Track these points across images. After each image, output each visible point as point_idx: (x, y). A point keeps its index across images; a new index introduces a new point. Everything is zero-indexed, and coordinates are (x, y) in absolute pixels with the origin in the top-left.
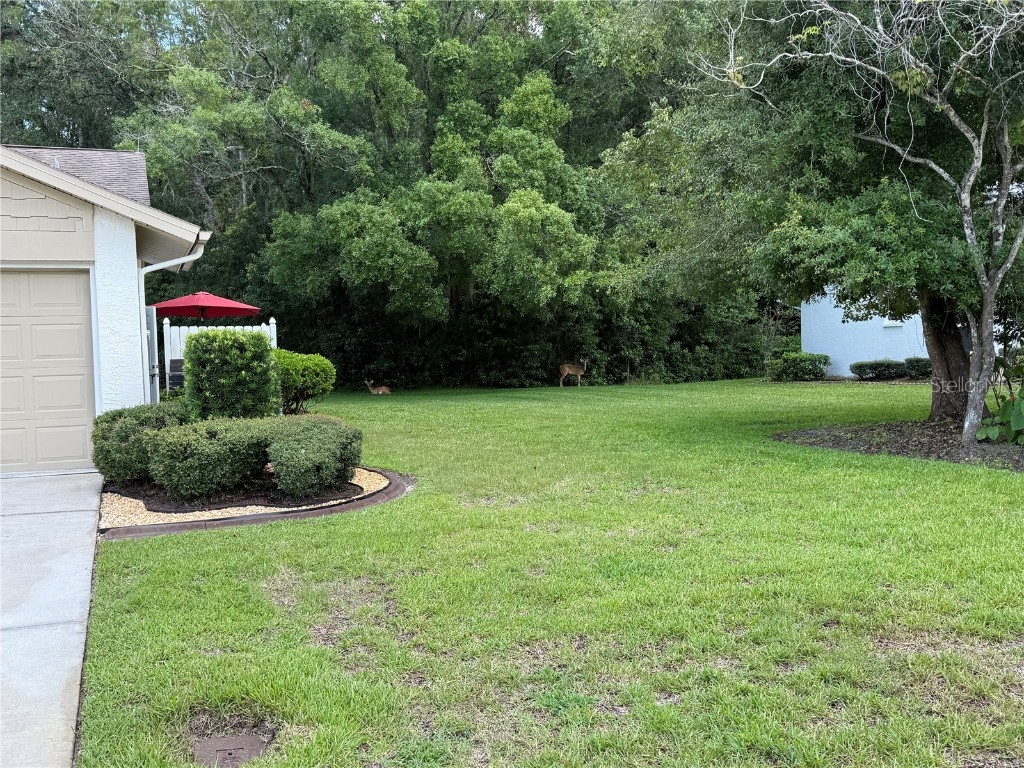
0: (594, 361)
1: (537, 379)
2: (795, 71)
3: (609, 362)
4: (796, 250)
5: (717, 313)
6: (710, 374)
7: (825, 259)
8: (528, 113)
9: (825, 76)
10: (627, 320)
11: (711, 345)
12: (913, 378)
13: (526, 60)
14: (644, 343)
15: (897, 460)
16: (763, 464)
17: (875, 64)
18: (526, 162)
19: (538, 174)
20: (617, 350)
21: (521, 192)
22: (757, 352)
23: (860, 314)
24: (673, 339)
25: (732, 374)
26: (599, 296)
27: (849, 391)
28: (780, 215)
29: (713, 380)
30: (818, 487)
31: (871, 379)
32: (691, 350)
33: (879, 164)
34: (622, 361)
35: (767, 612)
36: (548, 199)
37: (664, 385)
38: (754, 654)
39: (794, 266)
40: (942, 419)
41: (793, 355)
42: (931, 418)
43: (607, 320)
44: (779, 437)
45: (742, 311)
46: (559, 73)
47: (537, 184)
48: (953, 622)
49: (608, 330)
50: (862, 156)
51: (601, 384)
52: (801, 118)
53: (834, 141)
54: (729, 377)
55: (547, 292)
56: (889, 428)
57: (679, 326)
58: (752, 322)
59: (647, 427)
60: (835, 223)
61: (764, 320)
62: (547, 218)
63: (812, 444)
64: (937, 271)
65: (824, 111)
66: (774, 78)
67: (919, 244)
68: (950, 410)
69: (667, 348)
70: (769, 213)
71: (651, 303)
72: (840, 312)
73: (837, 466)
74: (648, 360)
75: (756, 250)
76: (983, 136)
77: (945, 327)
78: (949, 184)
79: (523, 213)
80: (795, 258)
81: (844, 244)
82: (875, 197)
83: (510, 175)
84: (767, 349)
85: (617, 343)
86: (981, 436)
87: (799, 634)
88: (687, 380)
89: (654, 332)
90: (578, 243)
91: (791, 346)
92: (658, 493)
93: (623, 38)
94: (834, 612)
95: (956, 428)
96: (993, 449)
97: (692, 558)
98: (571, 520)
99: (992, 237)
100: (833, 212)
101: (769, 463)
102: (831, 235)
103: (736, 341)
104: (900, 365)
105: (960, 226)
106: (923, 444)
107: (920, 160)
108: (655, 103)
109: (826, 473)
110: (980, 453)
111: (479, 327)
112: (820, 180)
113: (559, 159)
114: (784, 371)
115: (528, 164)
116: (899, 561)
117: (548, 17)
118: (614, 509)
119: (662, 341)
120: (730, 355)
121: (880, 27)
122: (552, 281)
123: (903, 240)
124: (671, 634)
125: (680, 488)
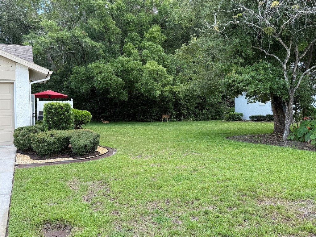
0: (172, 114)
1: (155, 119)
2: (234, 27)
3: (177, 114)
4: (234, 81)
5: (210, 100)
6: (207, 119)
7: (242, 84)
8: (153, 37)
9: (243, 29)
10: (182, 101)
11: (208, 110)
12: (268, 121)
13: (152, 21)
14: (187, 109)
15: (263, 145)
17: (258, 25)
19: (156, 56)
20: (179, 111)
21: (151, 61)
22: (221, 112)
23: (252, 101)
24: (196, 108)
25: (214, 119)
26: (174, 94)
27: (249, 124)
28: (229, 70)
29: (208, 120)
30: (240, 153)
31: (256, 121)
32: (202, 111)
33: (259, 56)
34: (181, 114)
35: (225, 192)
36: (159, 64)
37: (193, 122)
38: (220, 204)
39: (233, 86)
40: (277, 133)
41: (232, 113)
42: (273, 133)
43: (176, 101)
44: (227, 138)
45: (217, 99)
46: (162, 25)
47: (155, 59)
48: (280, 195)
49: (177, 104)
50: (254, 53)
51: (174, 121)
52: (236, 41)
53: (246, 48)
54: (213, 119)
55: (158, 93)
56: (261, 136)
57: (198, 103)
58: (220, 103)
59: (188, 134)
60: (246, 73)
61: (224, 102)
62: (159, 70)
63: (238, 140)
64: (276, 88)
65: (243, 39)
66: (228, 29)
67: (271, 80)
68: (279, 131)
69: (194, 110)
70: (226, 70)
71: (190, 97)
72: (246, 100)
73: (245, 147)
74: (189, 114)
75: (222, 81)
76: (290, 48)
77: (278, 105)
78: (280, 62)
79: (151, 68)
80: (234, 84)
81: (248, 80)
82: (258, 65)
83: (147, 56)
84: (224, 111)
85: (179, 108)
86: (288, 138)
87: (234, 199)
88: (200, 120)
89: (190, 105)
90: (168, 78)
91: (232, 110)
92: (192, 155)
93: (182, 15)
94: (245, 192)
95: (281, 136)
96: (293, 142)
97: (202, 175)
98: (165, 163)
99: (292, 78)
100: (245, 70)
101: (225, 146)
102: (246, 77)
103: (215, 108)
104: (264, 117)
105: (283, 75)
106: (271, 141)
107: (271, 55)
108: (192, 35)
109: (242, 149)
110: (288, 144)
111: (137, 103)
112: (241, 60)
113: (162, 53)
114: (230, 118)
115: (153, 53)
116: (264, 176)
117: (159, 8)
118: (178, 160)
119: (193, 108)
120: (213, 113)
121: (260, 14)
122: (160, 89)
123: (266, 79)
124: (195, 198)
125: (198, 153)
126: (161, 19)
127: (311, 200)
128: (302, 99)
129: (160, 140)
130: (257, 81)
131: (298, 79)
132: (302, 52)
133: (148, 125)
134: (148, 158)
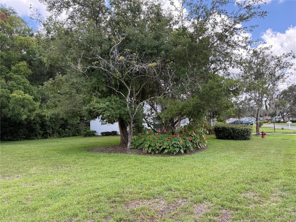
0: (39, 133)
1: (22, 138)
2: (93, 70)
3: (43, 133)
4: (94, 108)
5: (70, 122)
6: (69, 136)
7: (101, 110)
8: (19, 70)
9: (99, 72)
10: (48, 123)
11: (69, 129)
12: (113, 135)
13: (21, 58)
14: (52, 128)
15: (116, 154)
16: (87, 158)
17: (110, 71)
18: (18, 84)
19: (21, 87)
20: (45, 130)
21: (17, 91)
22: (80, 130)
23: (105, 123)
24: (60, 127)
25: (74, 135)
26: (41, 117)
27: (101, 138)
30: (101, 163)
31: (105, 136)
32: (64, 130)
33: (111, 92)
34: (47, 133)
36: (25, 93)
37: (57, 138)
38: (97, 216)
39: (94, 112)
40: (123, 144)
41: (88, 131)
42: (120, 144)
43: (43, 123)
44: (88, 151)
45: (76, 121)
47: (21, 89)
48: (140, 196)
49: (43, 125)
50: (107, 89)
52: (94, 80)
53: (102, 86)
54: (73, 136)
55: (24, 117)
56: (112, 147)
57: (61, 124)
58: (79, 123)
60: (102, 103)
61: (81, 123)
62: (25, 98)
63: (96, 152)
64: (123, 114)
65: (99, 79)
66: (88, 71)
67: (119, 108)
69: (58, 130)
70: (87, 100)
73: (103, 157)
74: (53, 132)
75: (84, 108)
76: (130, 88)
77: (123, 126)
78: (124, 97)
79: (17, 96)
80: (93, 110)
81: (105, 108)
82: (110, 98)
83: (13, 87)
84: (82, 130)
85: (45, 128)
86: (131, 148)
88: (63, 137)
89: (55, 126)
90: (34, 104)
91: (88, 129)
92: (62, 169)
93: (51, 56)
95: (126, 146)
96: (133, 150)
97: (74, 189)
98: (37, 181)
99: (132, 108)
100: (102, 101)
102: (102, 105)
103: (75, 128)
104: (110, 132)
105: (126, 105)
106: (120, 150)
107: (119, 92)
108: (57, 73)
109: (102, 159)
110: (131, 151)
111: (5, 125)
112: (99, 94)
113: (28, 83)
114: (86, 134)
115: (19, 84)
116: (123, 181)
117: (27, 50)
118: (50, 175)
119: (57, 128)
120: (74, 131)
121: (111, 64)
122: (26, 114)
123: (116, 107)
124: (73, 215)
125: (67, 167)
126: (29, 58)
127: (160, 196)
128: (138, 121)
129: (30, 157)
131: (135, 109)
132: (136, 92)
134: (19, 178)
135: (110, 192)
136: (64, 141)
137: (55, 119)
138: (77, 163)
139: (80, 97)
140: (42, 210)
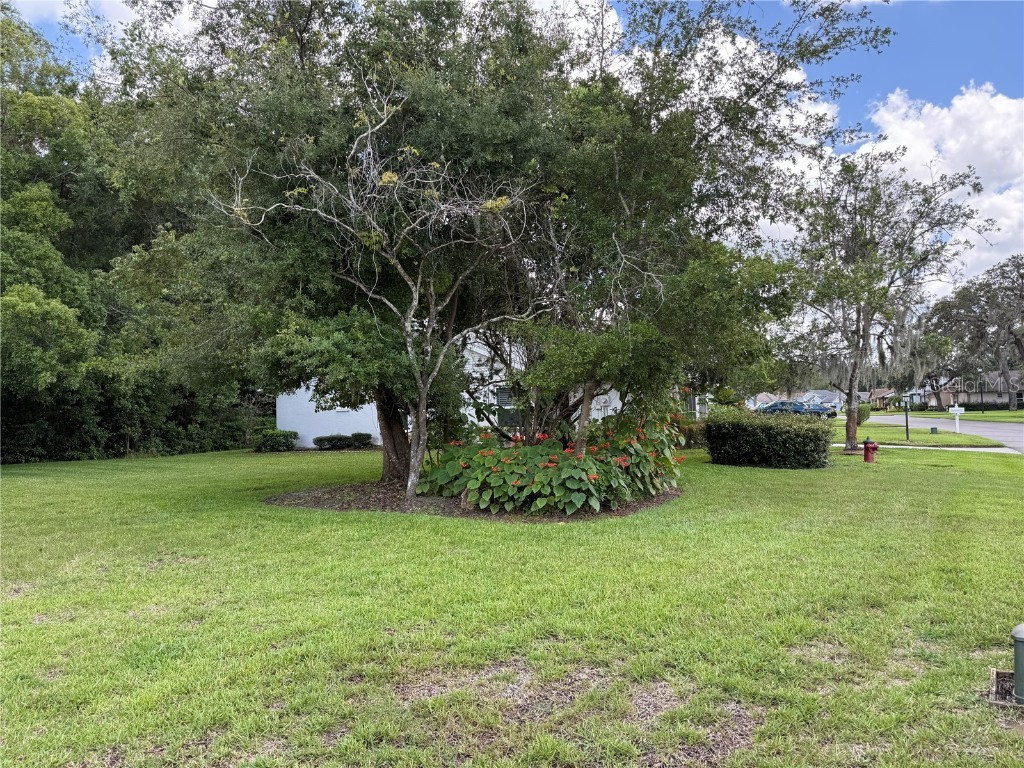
1: (33, 455)
2: (288, 218)
3: (109, 439)
4: (290, 353)
6: (201, 448)
7: (314, 361)
8: (26, 215)
9: (310, 226)
10: (127, 403)
11: (202, 424)
12: (357, 448)
13: (28, 172)
14: (143, 422)
15: (366, 514)
16: (263, 526)
17: (349, 224)
18: (22, 261)
19: (33, 271)
20: (116, 428)
21: (18, 287)
22: (239, 429)
23: (327, 405)
24: (169, 419)
25: (219, 447)
26: (102, 380)
27: (314, 459)
28: (275, 326)
29: (204, 452)
30: (313, 544)
31: (328, 449)
32: (185, 428)
33: (349, 297)
34: (122, 437)
36: (49, 295)
37: (160, 458)
39: (289, 365)
40: (390, 480)
41: (270, 432)
42: (382, 480)
43: (108, 402)
44: (269, 501)
45: (227, 397)
46: (63, 191)
47: (33, 280)
48: (447, 657)
49: (108, 410)
50: (338, 288)
51: (101, 459)
52: (292, 253)
53: (318, 274)
54: (217, 449)
55: (46, 378)
56: (354, 489)
57: (174, 408)
58: (236, 405)
59: (153, 498)
60: (320, 335)
61: (245, 405)
62: (48, 313)
63: (297, 505)
64: (392, 375)
65: (309, 252)
66: (271, 220)
67: (378, 355)
68: (396, 474)
69: (163, 426)
70: (267, 324)
72: (314, 404)
73: (322, 523)
74: (146, 435)
75: (258, 351)
76: (419, 285)
77: (391, 418)
78: (397, 315)
79: (22, 307)
80: (290, 359)
81: (328, 352)
82: (348, 320)
83: (5, 271)
84: (248, 427)
85: (117, 422)
86: (419, 492)
88: (181, 453)
89: (153, 412)
90: (80, 336)
91: (268, 425)
92: (174, 565)
93: (139, 166)
94: (356, 666)
95: (401, 486)
96: (427, 500)
97: (219, 631)
98: (85, 605)
99: (424, 353)
100: (318, 327)
101: (268, 525)
102: (318, 343)
103: (223, 420)
104: (348, 438)
105: (404, 345)
106: (379, 500)
107: (378, 297)
108: (160, 226)
109: (317, 530)
110: (419, 504)
112: (307, 302)
113: (56, 261)
114: (263, 444)
115: (24, 263)
116: (390, 604)
117: (54, 141)
118: (132, 586)
119: (160, 420)
120: (218, 432)
121: (352, 197)
122: (52, 368)
123: (369, 352)
124: (214, 724)
125: (194, 557)
126: (59, 172)
127: (517, 657)
128: (443, 400)
129: (62, 523)
130: (349, 356)
131: (435, 356)
132: (441, 297)
133: (13, 474)
134: (21, 594)
135: (341, 641)
136: (182, 466)
137: (152, 389)
138: (228, 545)
139: (239, 314)
140: (103, 705)
